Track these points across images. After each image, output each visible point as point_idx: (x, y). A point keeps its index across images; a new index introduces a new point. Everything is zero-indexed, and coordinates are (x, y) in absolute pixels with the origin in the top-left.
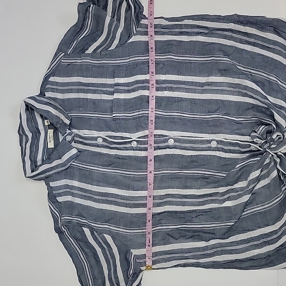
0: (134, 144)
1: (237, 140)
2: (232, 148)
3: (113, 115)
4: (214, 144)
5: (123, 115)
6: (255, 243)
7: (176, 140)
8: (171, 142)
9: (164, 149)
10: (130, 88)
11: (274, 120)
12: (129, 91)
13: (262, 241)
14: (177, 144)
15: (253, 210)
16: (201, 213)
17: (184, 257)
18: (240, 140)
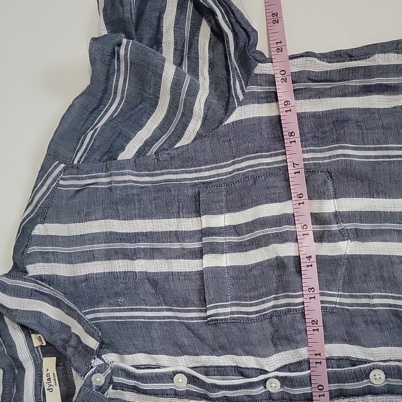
7: (390, 372)
8: (378, 378)
14: (394, 382)
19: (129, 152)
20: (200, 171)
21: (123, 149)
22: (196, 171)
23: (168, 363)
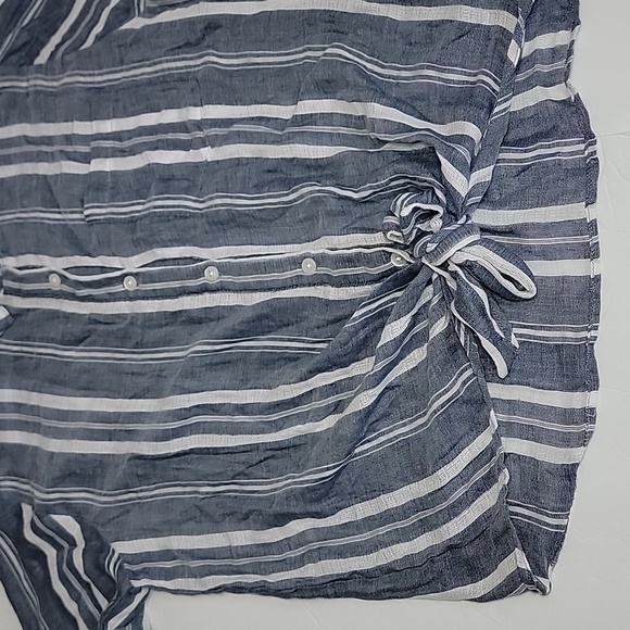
0: (130, 284)
1: (360, 247)
2: (349, 271)
3: (87, 212)
4: (309, 268)
5: (109, 210)
6: (399, 525)
7: (223, 269)
8: (212, 275)
9: (198, 293)
10: (127, 144)
11: (441, 178)
12: (123, 153)
13: (414, 519)
14: (227, 278)
15: (391, 435)
16: (270, 453)
17: (235, 569)
18: (364, 244)
19: (42, 58)
20: (94, 75)
21: (38, 54)
22: (90, 75)
23: (49, 263)
